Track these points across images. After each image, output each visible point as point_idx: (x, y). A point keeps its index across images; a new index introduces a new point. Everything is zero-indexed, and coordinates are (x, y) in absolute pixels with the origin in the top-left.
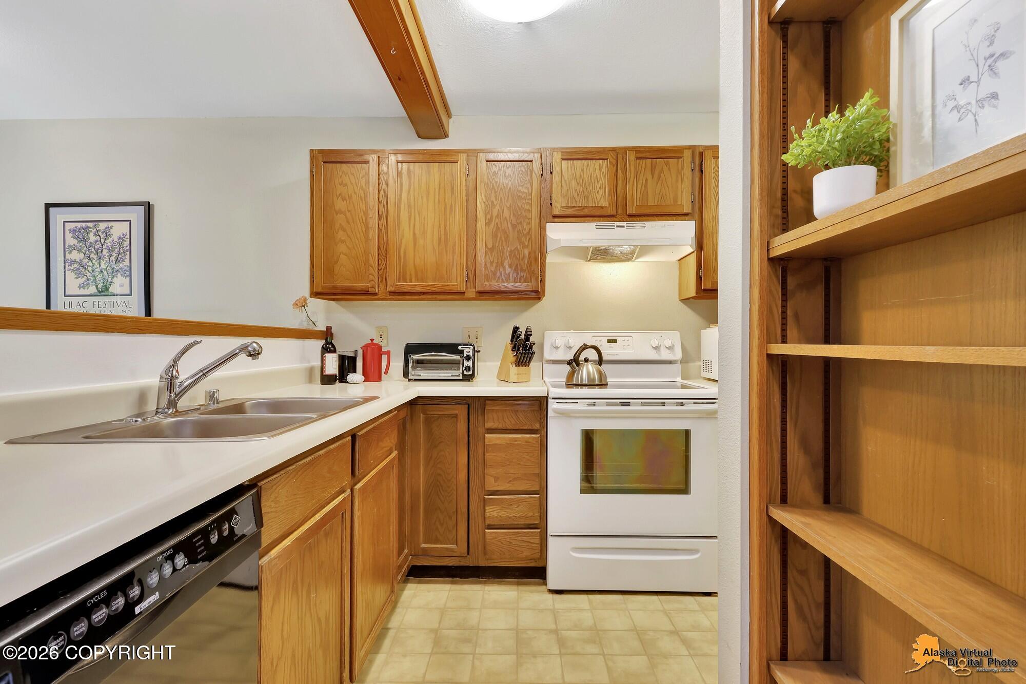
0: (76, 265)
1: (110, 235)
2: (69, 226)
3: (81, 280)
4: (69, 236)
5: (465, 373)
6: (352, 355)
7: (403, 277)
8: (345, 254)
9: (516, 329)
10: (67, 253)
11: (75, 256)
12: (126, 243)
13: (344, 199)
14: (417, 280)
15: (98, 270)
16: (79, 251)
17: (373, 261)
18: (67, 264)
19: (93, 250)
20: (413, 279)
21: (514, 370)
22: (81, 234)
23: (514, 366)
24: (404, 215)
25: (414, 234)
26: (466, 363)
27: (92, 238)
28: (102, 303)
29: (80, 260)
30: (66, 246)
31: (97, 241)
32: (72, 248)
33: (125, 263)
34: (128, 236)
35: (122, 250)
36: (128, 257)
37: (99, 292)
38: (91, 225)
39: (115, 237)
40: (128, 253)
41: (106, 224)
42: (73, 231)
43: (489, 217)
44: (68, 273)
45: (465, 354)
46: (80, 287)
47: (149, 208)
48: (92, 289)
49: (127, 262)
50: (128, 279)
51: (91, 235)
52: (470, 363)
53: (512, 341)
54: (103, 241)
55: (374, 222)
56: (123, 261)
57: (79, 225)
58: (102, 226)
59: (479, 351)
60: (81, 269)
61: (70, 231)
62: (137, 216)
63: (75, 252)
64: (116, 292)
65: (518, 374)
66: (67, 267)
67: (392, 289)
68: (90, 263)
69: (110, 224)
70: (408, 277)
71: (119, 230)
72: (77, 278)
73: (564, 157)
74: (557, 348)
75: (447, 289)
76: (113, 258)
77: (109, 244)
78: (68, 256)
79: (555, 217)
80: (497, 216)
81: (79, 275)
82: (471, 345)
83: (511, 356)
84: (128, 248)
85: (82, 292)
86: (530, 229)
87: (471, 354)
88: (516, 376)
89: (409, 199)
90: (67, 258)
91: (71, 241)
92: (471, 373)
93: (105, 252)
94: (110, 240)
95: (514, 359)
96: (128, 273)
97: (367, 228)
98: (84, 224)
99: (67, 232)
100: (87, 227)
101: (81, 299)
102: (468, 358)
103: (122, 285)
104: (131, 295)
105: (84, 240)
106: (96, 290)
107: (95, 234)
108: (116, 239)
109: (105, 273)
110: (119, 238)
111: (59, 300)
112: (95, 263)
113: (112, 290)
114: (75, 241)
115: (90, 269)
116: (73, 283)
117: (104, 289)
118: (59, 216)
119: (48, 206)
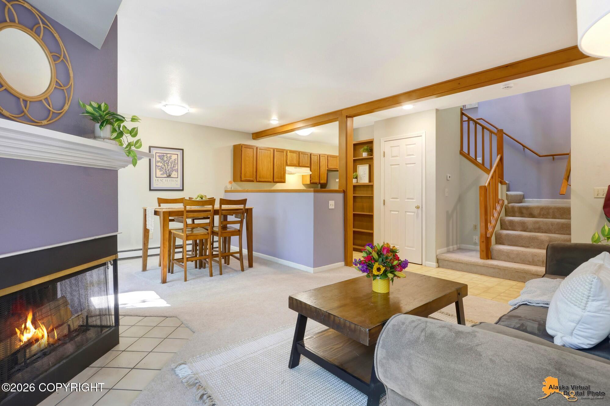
0: (160, 167)
1: (171, 158)
2: (157, 154)
3: (162, 172)
4: (157, 157)
8: (248, 171)
10: (157, 163)
11: (159, 164)
12: (176, 161)
15: (167, 169)
16: (161, 163)
17: (254, 174)
18: (157, 167)
19: (166, 163)
20: (262, 179)
22: (162, 157)
25: (262, 168)
27: (165, 159)
28: (168, 181)
29: (162, 166)
30: (156, 161)
31: (167, 160)
32: (159, 162)
33: (176, 168)
34: (177, 159)
35: (175, 163)
36: (177, 166)
37: (168, 176)
38: (165, 154)
41: (170, 155)
42: (159, 156)
43: (276, 164)
44: (157, 170)
46: (161, 174)
47: (183, 150)
48: (165, 176)
49: (177, 168)
50: (177, 173)
51: (165, 158)
54: (169, 160)
55: (255, 163)
57: (161, 154)
58: (169, 155)
60: (161, 169)
61: (158, 156)
62: (179, 153)
63: (159, 163)
64: (173, 177)
66: (157, 168)
67: (258, 180)
68: (165, 167)
69: (172, 155)
71: (174, 157)
72: (160, 172)
73: (291, 152)
75: (269, 181)
76: (172, 166)
77: (171, 161)
78: (157, 164)
79: (288, 165)
81: (161, 171)
84: (177, 163)
85: (162, 176)
86: (284, 167)
90: (157, 165)
91: (158, 159)
93: (170, 164)
94: (171, 160)
96: (177, 171)
98: (163, 154)
100: (164, 155)
101: (161, 179)
103: (175, 175)
104: (177, 178)
105: (163, 159)
106: (166, 176)
107: (166, 158)
108: (173, 160)
109: (170, 170)
110: (174, 160)
111: (154, 178)
112: (167, 167)
113: (172, 176)
114: (160, 160)
115: (165, 169)
116: (159, 173)
117: (169, 176)
118: (154, 151)
119: (150, 147)
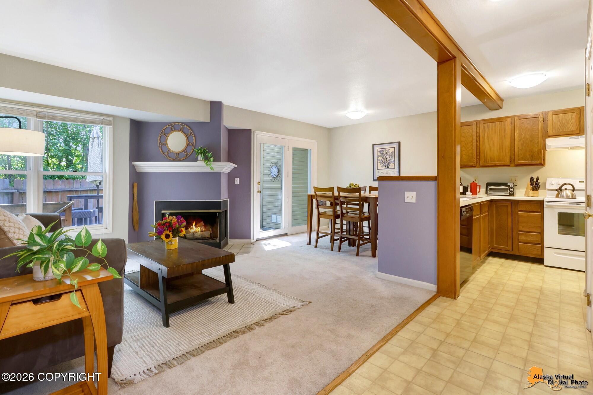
0: (380, 161)
1: (389, 152)
3: (382, 165)
4: (378, 153)
5: (510, 193)
6: (466, 186)
7: (486, 161)
8: (464, 155)
9: (532, 178)
11: (380, 158)
12: (393, 154)
13: (464, 137)
14: (491, 162)
15: (386, 162)
16: (381, 157)
17: (475, 156)
19: (385, 156)
20: (490, 161)
21: (531, 192)
22: (381, 152)
23: (531, 191)
24: (486, 140)
25: (490, 147)
26: (511, 190)
27: (384, 153)
28: (387, 172)
32: (379, 156)
33: (393, 160)
34: (394, 152)
35: (392, 156)
36: (394, 158)
38: (384, 149)
39: (390, 152)
42: (379, 151)
43: (520, 139)
44: (378, 163)
45: (510, 186)
47: (399, 143)
48: (384, 167)
50: (394, 164)
51: (384, 152)
52: (512, 190)
53: (530, 182)
54: (387, 154)
55: (475, 144)
57: (381, 150)
58: (387, 149)
59: (516, 185)
62: (396, 146)
65: (533, 194)
66: (378, 161)
67: (482, 165)
68: (384, 160)
69: (389, 149)
70: (488, 161)
71: (391, 150)
73: (553, 114)
74: (553, 184)
75: (503, 164)
77: (389, 155)
79: (549, 136)
80: (523, 138)
81: (381, 163)
82: (513, 183)
83: (530, 187)
85: (382, 168)
86: (538, 142)
87: (513, 186)
88: (532, 194)
89: (488, 135)
90: (378, 159)
91: (379, 154)
92: (513, 193)
93: (388, 157)
95: (531, 188)
96: (394, 162)
97: (473, 146)
98: (382, 149)
100: (383, 150)
101: (381, 170)
102: (511, 188)
103: (392, 166)
104: (394, 169)
105: (382, 154)
108: (391, 153)
109: (388, 163)
110: (392, 153)
111: (376, 171)
112: (385, 160)
113: (390, 167)
115: (384, 162)
116: (380, 166)
117: (387, 167)
118: (376, 148)
119: (373, 145)
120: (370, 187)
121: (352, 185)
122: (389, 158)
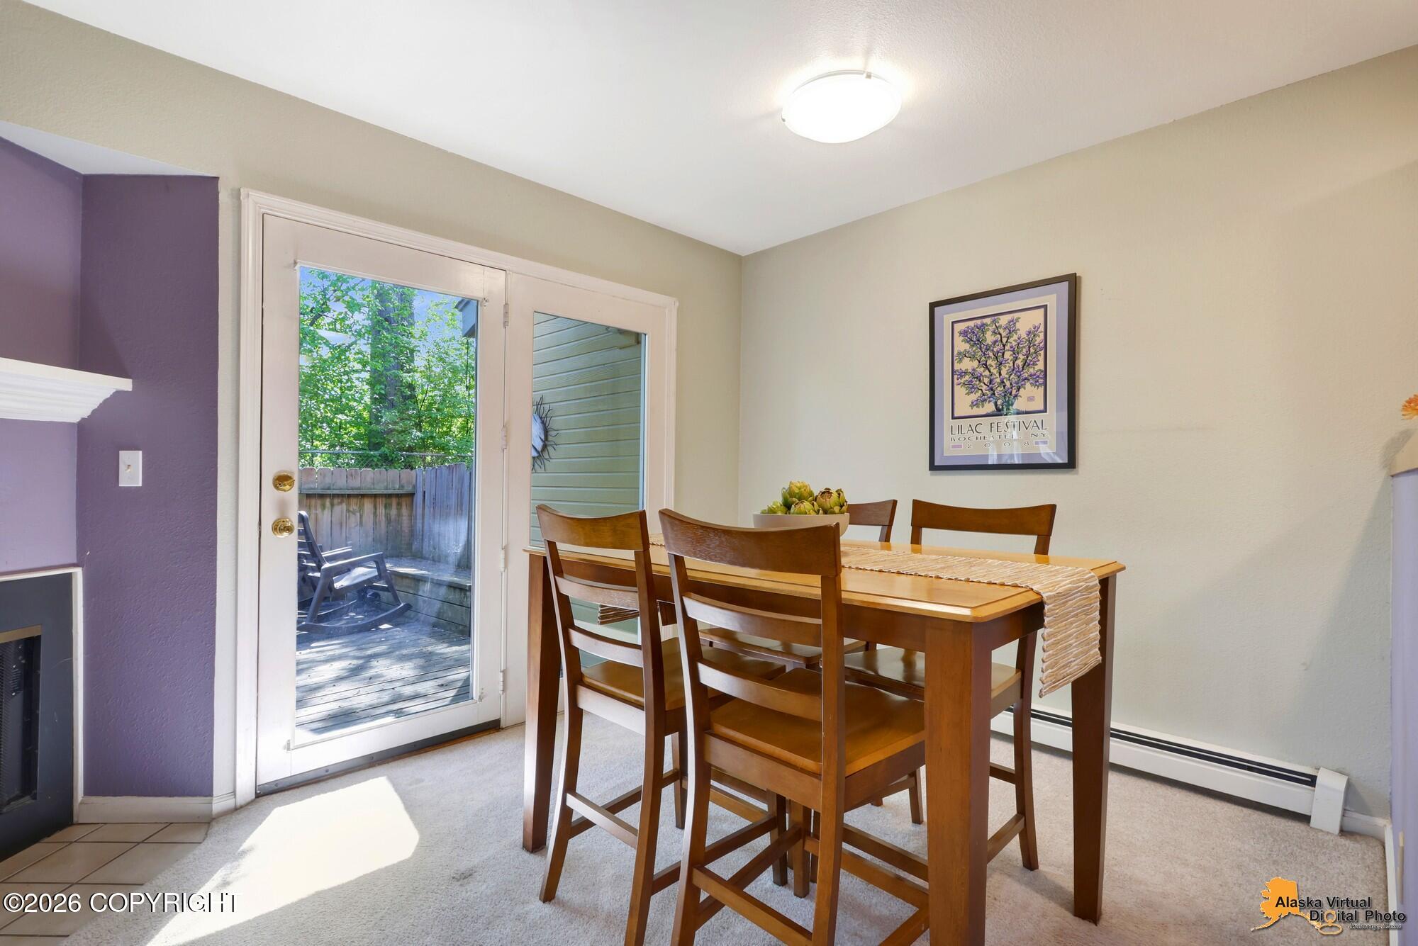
0: (967, 377)
1: (1015, 331)
2: (959, 327)
3: (974, 397)
4: (958, 339)
10: (956, 362)
11: (967, 365)
12: (1040, 339)
15: (998, 380)
16: (973, 357)
18: (956, 377)
19: (991, 354)
22: (974, 337)
27: (990, 338)
28: (1003, 429)
29: (974, 370)
30: (955, 353)
31: (995, 342)
32: (964, 355)
33: (1037, 368)
34: (1042, 328)
35: (1035, 346)
36: (1041, 358)
37: (999, 410)
38: (988, 321)
39: (1022, 333)
40: (1042, 352)
41: (1009, 317)
42: (964, 333)
44: (956, 387)
46: (974, 404)
47: (1073, 282)
48: (989, 408)
49: (1040, 366)
50: (1041, 389)
51: (989, 333)
54: (1004, 340)
56: (1035, 364)
57: (971, 324)
58: (1004, 320)
60: (974, 382)
61: (960, 333)
62: (1055, 299)
63: (966, 360)
64: (1023, 409)
66: (956, 381)
68: (987, 373)
69: (1016, 315)
71: (1028, 322)
72: (968, 394)
76: (1019, 363)
77: (1014, 343)
78: (957, 367)
81: (971, 388)
84: (1042, 345)
85: (976, 411)
90: (955, 368)
91: (961, 346)
93: (1008, 355)
94: (1015, 337)
96: (1041, 381)
98: (979, 322)
99: (956, 335)
100: (983, 325)
101: (974, 421)
103: (1031, 399)
104: (1045, 411)
105: (979, 342)
106: (994, 409)
107: (994, 333)
108: (1024, 335)
109: (1008, 384)
110: (1029, 333)
111: (947, 423)
112: (994, 371)
113: (1018, 407)
114: (967, 346)
115: (986, 380)
116: (965, 402)
117: (1006, 408)
118: (946, 316)
119: (933, 306)
120: (917, 504)
121: (801, 498)
122: (1016, 358)
